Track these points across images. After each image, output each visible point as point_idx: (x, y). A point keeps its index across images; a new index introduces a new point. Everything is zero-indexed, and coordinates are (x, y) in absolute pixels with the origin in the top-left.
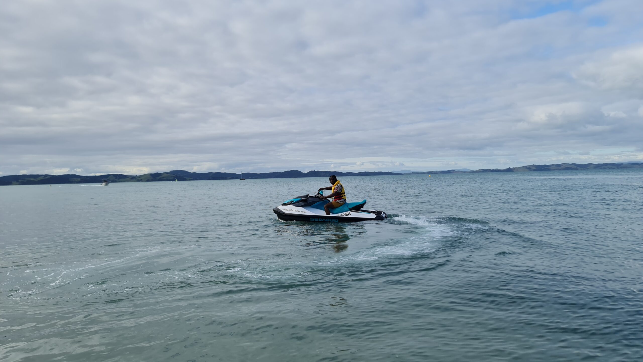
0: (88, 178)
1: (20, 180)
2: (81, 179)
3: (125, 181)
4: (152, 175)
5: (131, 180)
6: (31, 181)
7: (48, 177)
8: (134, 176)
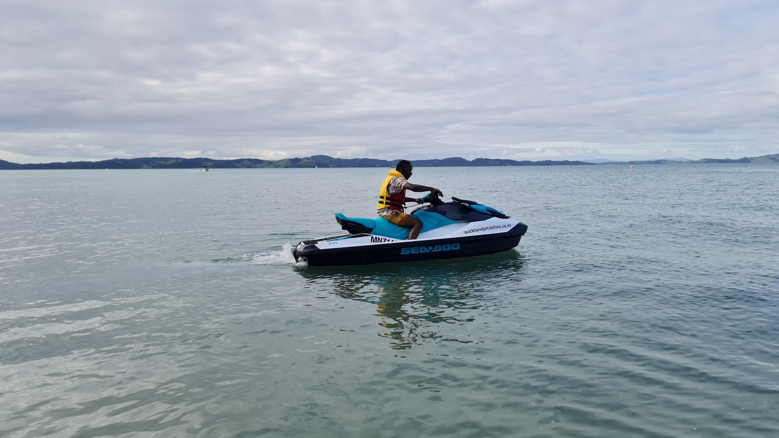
0: (221, 163)
1: (150, 164)
2: (214, 164)
3: (261, 167)
4: (290, 160)
5: (268, 166)
6: (162, 164)
7: (180, 160)
8: (271, 161)
